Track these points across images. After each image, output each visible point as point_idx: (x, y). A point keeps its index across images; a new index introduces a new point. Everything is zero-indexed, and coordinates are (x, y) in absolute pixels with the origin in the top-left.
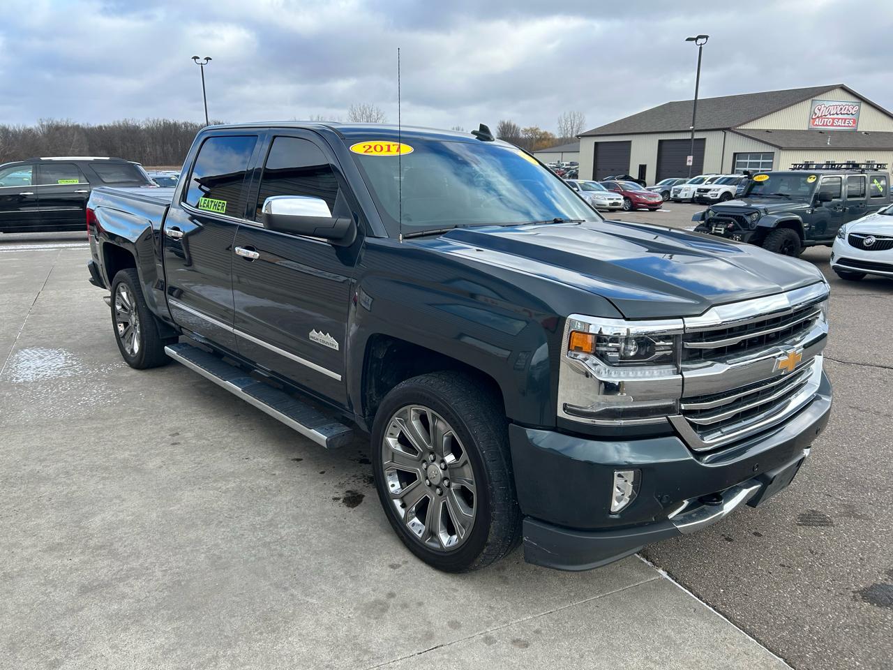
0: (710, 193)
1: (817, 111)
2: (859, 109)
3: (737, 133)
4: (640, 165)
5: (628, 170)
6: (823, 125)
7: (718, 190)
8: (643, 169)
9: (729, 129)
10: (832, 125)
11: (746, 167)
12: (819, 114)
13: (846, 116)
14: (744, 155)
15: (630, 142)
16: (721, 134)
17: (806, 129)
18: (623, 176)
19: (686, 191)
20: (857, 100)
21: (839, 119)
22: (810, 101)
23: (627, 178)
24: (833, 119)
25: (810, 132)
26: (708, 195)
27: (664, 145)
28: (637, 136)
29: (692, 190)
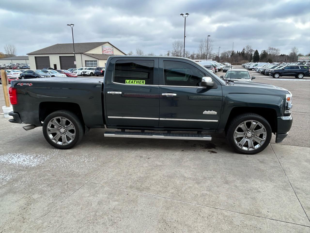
0: (87, 73)
1: (103, 49)
2: (113, 49)
3: (85, 54)
4: (54, 65)
5: (50, 66)
6: (106, 53)
7: (89, 72)
8: (55, 66)
9: (82, 53)
10: (108, 53)
11: (93, 65)
12: (104, 50)
13: (110, 51)
14: (88, 61)
15: (49, 57)
16: (80, 55)
17: (102, 54)
18: (49, 68)
19: (78, 72)
20: (112, 46)
21: (109, 51)
22: (101, 46)
23: (50, 69)
24: (108, 51)
25: (103, 54)
26: (86, 73)
27: (61, 58)
28: (51, 55)
29: (80, 72)
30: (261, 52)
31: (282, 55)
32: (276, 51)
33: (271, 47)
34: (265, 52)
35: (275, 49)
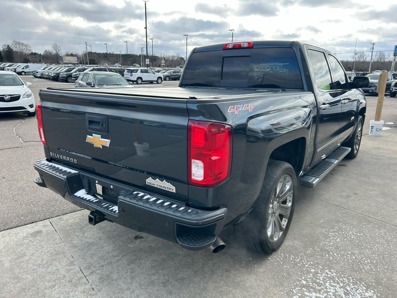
30: (2, 47)
31: (32, 54)
32: (25, 47)
33: (17, 41)
34: (9, 48)
35: (23, 44)
